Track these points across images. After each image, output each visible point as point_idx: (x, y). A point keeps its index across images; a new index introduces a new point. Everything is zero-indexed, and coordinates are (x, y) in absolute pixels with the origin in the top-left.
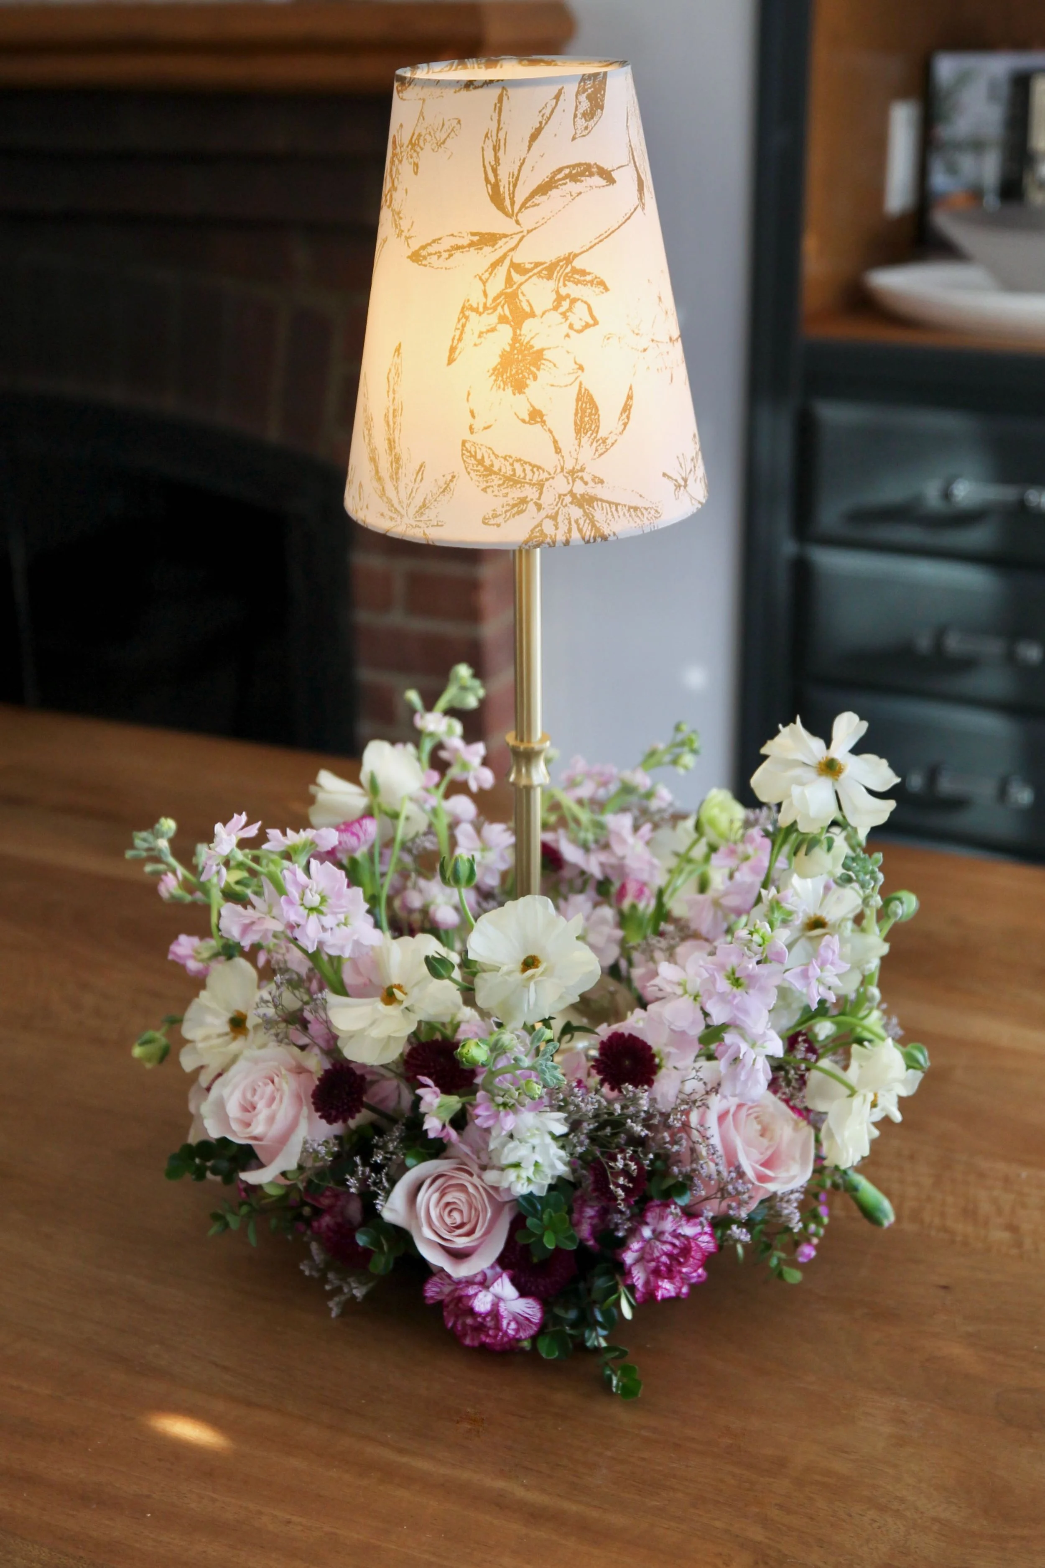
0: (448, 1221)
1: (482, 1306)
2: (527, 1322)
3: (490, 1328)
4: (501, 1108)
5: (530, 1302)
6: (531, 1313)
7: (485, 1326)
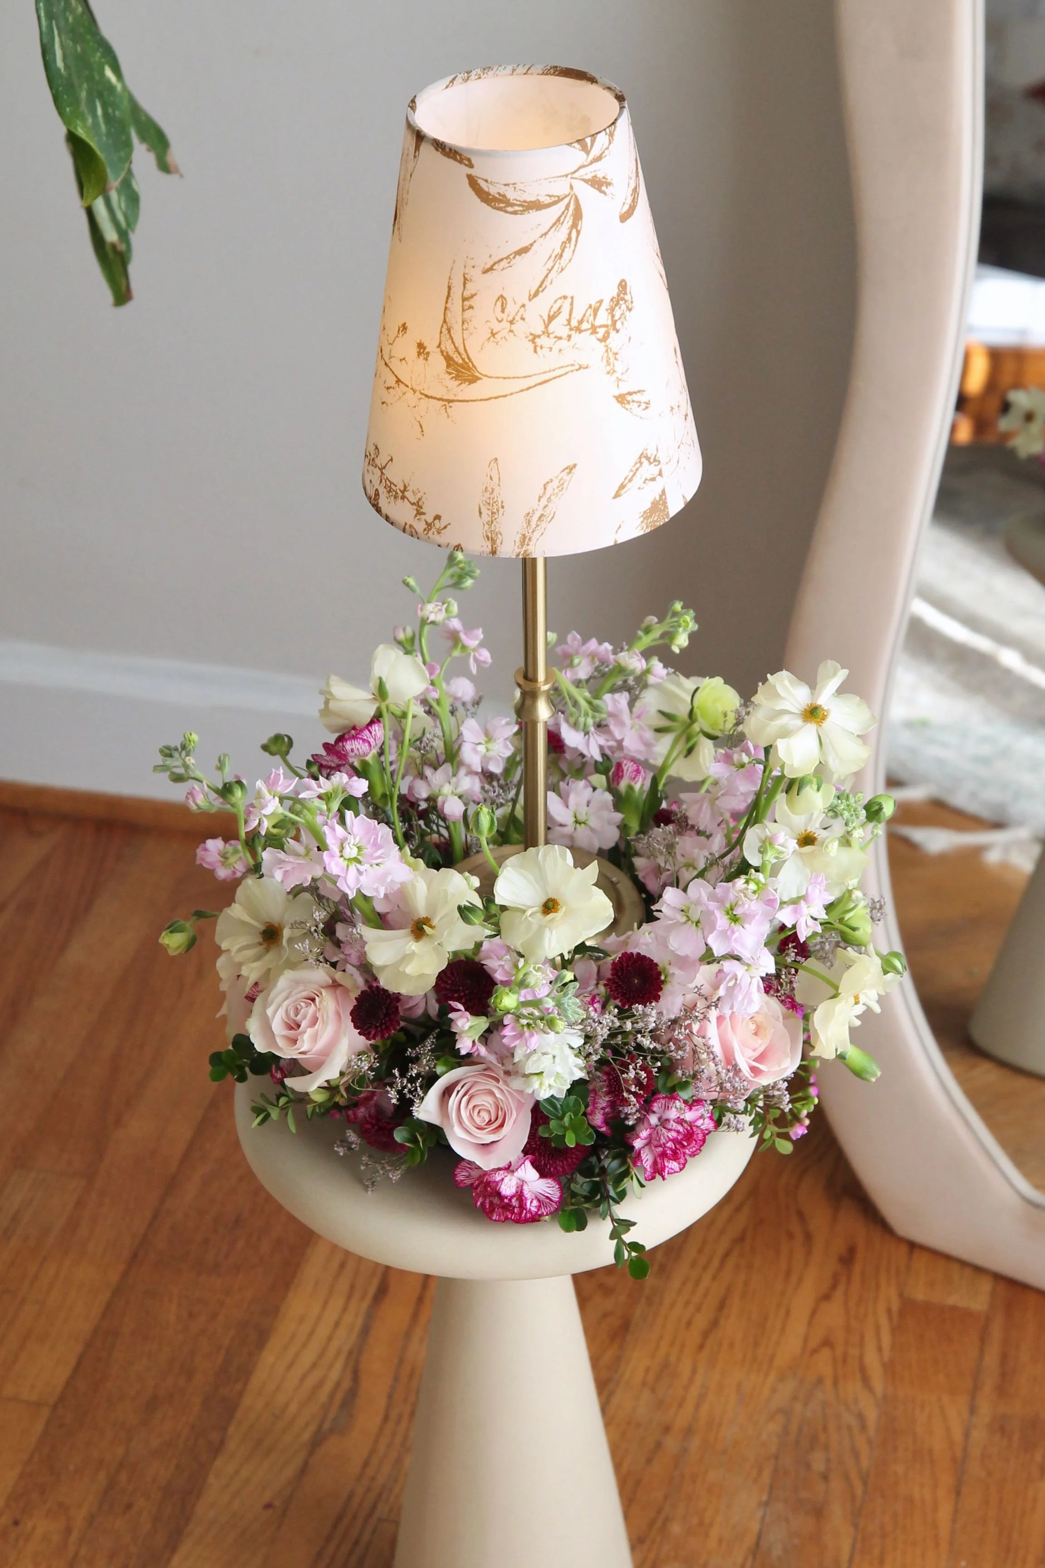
0: (478, 1120)
1: (508, 1189)
2: (548, 1200)
3: (514, 1207)
4: (525, 1029)
5: (550, 1182)
6: (551, 1192)
7: (511, 1206)
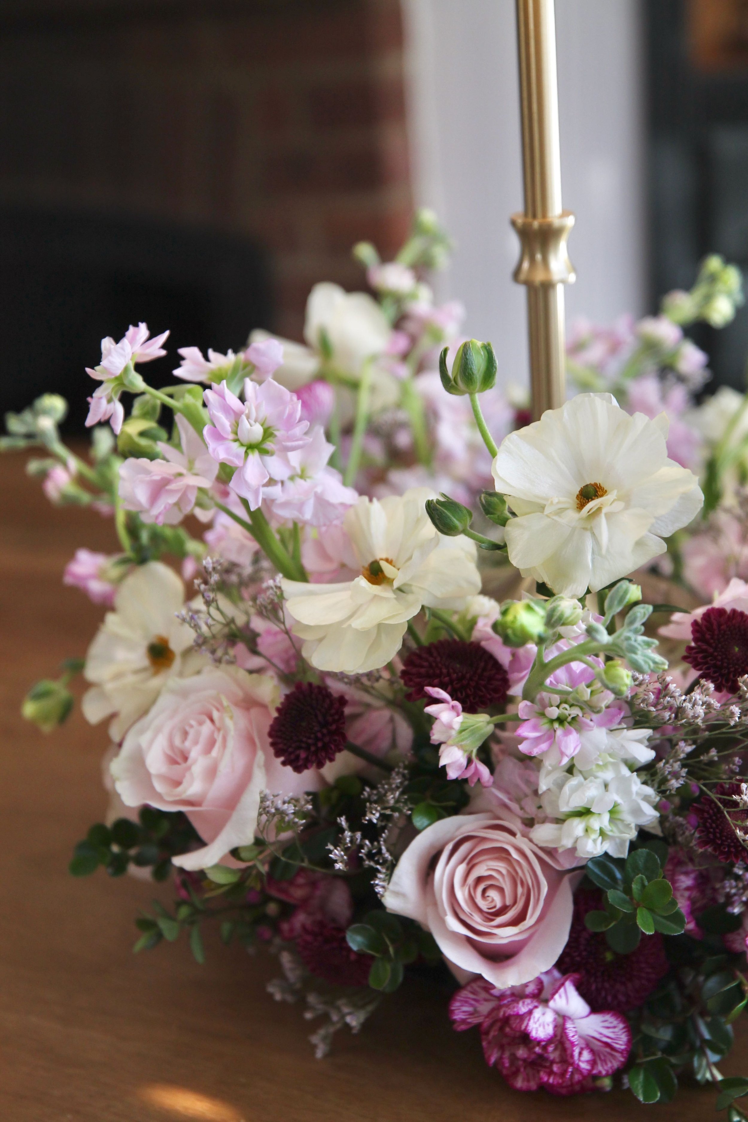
0: (483, 905)
1: (541, 1029)
2: (608, 1050)
3: (553, 1062)
4: (556, 725)
5: (609, 1019)
6: (612, 1035)
7: (546, 1059)
